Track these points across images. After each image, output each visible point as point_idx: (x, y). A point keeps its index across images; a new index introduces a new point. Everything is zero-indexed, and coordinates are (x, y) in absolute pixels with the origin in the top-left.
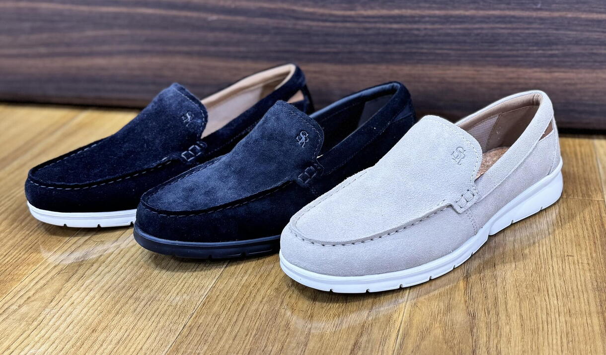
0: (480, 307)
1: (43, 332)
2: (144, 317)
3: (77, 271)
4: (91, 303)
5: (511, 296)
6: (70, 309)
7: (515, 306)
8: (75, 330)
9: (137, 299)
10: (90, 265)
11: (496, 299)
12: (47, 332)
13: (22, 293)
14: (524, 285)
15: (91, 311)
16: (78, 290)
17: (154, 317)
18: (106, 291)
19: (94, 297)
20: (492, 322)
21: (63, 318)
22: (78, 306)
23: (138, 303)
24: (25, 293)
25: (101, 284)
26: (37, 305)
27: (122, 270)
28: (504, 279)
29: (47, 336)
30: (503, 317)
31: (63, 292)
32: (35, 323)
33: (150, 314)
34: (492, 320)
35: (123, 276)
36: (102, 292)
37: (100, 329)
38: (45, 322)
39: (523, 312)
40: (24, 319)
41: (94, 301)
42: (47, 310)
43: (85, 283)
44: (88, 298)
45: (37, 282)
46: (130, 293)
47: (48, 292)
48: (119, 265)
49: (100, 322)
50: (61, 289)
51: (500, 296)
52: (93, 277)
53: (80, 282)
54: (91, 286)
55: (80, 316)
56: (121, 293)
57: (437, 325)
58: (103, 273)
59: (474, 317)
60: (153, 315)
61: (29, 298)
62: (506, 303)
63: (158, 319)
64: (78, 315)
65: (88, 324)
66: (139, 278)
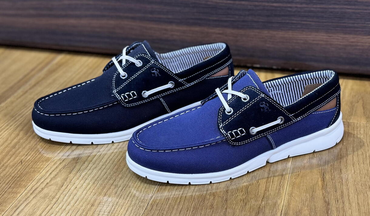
0: (333, 197)
1: (60, 205)
2: (122, 198)
3: (75, 167)
4: (88, 188)
5: (352, 191)
6: (75, 191)
7: (355, 197)
8: (80, 205)
9: (116, 186)
10: (83, 163)
11: (342, 192)
12: (63, 206)
13: (42, 180)
14: (360, 184)
15: (89, 193)
16: (78, 179)
17: (129, 197)
18: (96, 180)
19: (89, 184)
20: (340, 208)
21: (71, 197)
22: (80, 190)
23: (117, 188)
24: (44, 180)
25: (92, 176)
26: (53, 188)
27: (104, 167)
28: (347, 179)
29: (63, 208)
30: (347, 204)
31: (68, 180)
32: (55, 200)
33: (126, 196)
34: (340, 206)
35: (105, 171)
36: (93, 181)
37: (96, 204)
38: (60, 199)
39: (359, 201)
40: (46, 197)
41: (89, 186)
42: (61, 192)
43: (82, 175)
44: (85, 184)
45: (51, 173)
46: (111, 182)
47: (59, 180)
48: (101, 164)
49: (95, 200)
50: (67, 178)
51: (345, 191)
52: (86, 171)
53: (78, 174)
54: (86, 177)
55: (82, 196)
56: (105, 182)
57: (306, 208)
58: (92, 168)
59: (329, 204)
60: (128, 196)
61: (47, 183)
62: (349, 196)
63: (131, 199)
64: (81, 195)
65: (88, 201)
66: (115, 173)
